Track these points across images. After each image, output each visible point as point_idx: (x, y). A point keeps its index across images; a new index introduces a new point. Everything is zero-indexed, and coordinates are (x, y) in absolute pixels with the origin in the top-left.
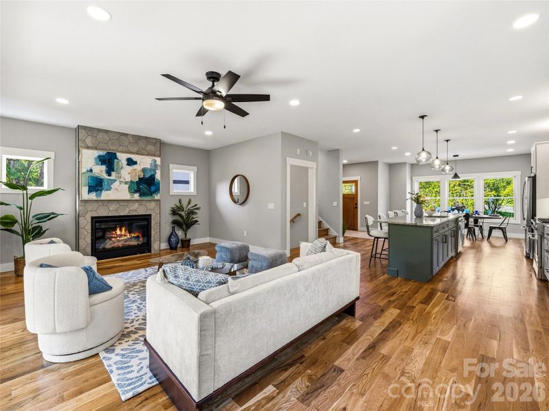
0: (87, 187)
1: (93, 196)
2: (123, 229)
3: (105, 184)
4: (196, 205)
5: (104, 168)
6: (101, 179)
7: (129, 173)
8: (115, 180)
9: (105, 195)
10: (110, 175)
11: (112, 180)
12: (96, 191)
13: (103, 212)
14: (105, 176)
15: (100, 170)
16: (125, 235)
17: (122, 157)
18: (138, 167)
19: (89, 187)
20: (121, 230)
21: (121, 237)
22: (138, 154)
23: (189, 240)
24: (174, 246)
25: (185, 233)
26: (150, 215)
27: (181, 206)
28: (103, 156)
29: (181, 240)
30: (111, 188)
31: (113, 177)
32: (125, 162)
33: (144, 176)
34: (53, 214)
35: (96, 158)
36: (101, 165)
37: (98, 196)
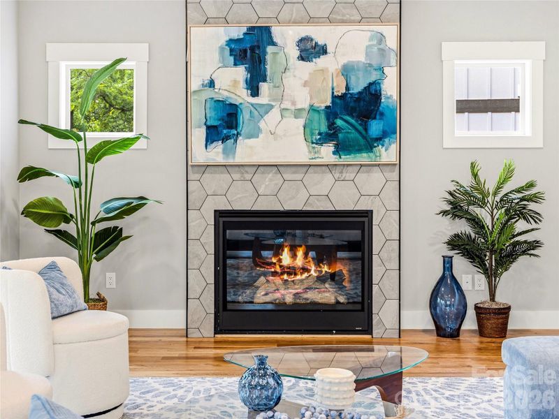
0: (204, 130)
1: (216, 153)
2: (300, 253)
3: (244, 117)
5: (240, 73)
6: (235, 106)
7: (305, 85)
8: (272, 107)
9: (247, 150)
10: (255, 92)
11: (263, 105)
12: (224, 139)
13: (243, 200)
14: (241, 96)
15: (232, 80)
16: (305, 270)
17: (287, 37)
18: (330, 64)
19: (209, 128)
20: (294, 256)
21: (294, 273)
22: (332, 22)
23: (505, 312)
24: (450, 325)
25: (490, 284)
26: (368, 214)
27: (478, 186)
28: (238, 41)
29: (477, 308)
30: (260, 130)
31: (263, 99)
32: (294, 52)
33: (347, 88)
34: (142, 198)
35: (222, 49)
36: (235, 64)
37: (229, 153)
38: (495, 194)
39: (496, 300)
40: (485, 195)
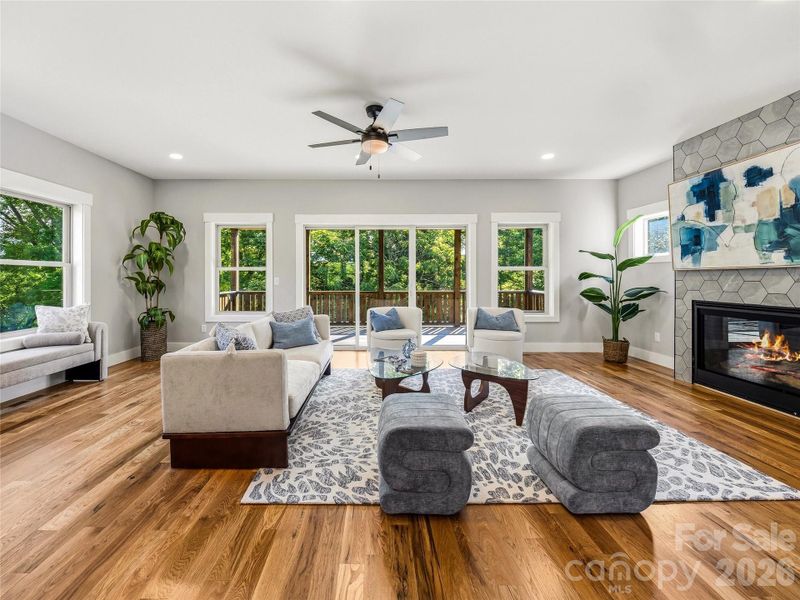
0: (680, 248)
1: (688, 263)
3: (705, 237)
5: (701, 207)
6: (696, 230)
7: (753, 205)
8: (726, 227)
9: (709, 260)
11: (717, 227)
12: (693, 253)
13: (711, 295)
14: (704, 222)
15: (696, 213)
17: (735, 173)
18: (776, 183)
19: (683, 246)
22: (788, 144)
28: (700, 185)
30: (717, 245)
31: (718, 222)
32: (741, 182)
33: (797, 199)
35: (688, 195)
36: (698, 202)
37: (696, 261)
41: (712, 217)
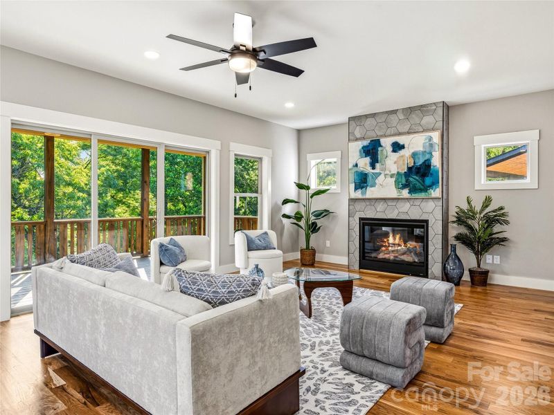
0: (354, 184)
1: (358, 194)
2: (398, 237)
3: (369, 179)
4: (501, 208)
5: (368, 160)
6: (366, 174)
7: (395, 163)
8: (380, 174)
9: (371, 193)
10: (374, 168)
11: (376, 173)
12: (362, 188)
13: (370, 213)
14: (369, 170)
15: (364, 163)
16: (399, 245)
17: (387, 143)
18: (406, 153)
19: (356, 183)
20: (395, 239)
21: (394, 247)
22: (409, 133)
23: (486, 273)
25: (477, 259)
26: (427, 222)
27: (471, 210)
28: (367, 146)
29: (470, 270)
30: (375, 184)
31: (377, 171)
32: (390, 149)
33: (414, 163)
34: (326, 211)
35: (360, 151)
36: (366, 157)
37: (364, 193)
38: (480, 213)
39: (481, 266)
40: (474, 213)
41: (373, 166)
